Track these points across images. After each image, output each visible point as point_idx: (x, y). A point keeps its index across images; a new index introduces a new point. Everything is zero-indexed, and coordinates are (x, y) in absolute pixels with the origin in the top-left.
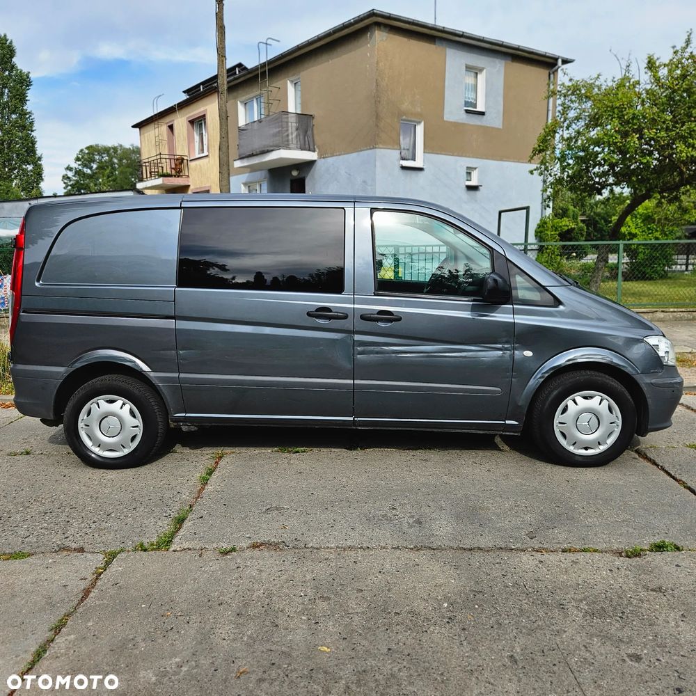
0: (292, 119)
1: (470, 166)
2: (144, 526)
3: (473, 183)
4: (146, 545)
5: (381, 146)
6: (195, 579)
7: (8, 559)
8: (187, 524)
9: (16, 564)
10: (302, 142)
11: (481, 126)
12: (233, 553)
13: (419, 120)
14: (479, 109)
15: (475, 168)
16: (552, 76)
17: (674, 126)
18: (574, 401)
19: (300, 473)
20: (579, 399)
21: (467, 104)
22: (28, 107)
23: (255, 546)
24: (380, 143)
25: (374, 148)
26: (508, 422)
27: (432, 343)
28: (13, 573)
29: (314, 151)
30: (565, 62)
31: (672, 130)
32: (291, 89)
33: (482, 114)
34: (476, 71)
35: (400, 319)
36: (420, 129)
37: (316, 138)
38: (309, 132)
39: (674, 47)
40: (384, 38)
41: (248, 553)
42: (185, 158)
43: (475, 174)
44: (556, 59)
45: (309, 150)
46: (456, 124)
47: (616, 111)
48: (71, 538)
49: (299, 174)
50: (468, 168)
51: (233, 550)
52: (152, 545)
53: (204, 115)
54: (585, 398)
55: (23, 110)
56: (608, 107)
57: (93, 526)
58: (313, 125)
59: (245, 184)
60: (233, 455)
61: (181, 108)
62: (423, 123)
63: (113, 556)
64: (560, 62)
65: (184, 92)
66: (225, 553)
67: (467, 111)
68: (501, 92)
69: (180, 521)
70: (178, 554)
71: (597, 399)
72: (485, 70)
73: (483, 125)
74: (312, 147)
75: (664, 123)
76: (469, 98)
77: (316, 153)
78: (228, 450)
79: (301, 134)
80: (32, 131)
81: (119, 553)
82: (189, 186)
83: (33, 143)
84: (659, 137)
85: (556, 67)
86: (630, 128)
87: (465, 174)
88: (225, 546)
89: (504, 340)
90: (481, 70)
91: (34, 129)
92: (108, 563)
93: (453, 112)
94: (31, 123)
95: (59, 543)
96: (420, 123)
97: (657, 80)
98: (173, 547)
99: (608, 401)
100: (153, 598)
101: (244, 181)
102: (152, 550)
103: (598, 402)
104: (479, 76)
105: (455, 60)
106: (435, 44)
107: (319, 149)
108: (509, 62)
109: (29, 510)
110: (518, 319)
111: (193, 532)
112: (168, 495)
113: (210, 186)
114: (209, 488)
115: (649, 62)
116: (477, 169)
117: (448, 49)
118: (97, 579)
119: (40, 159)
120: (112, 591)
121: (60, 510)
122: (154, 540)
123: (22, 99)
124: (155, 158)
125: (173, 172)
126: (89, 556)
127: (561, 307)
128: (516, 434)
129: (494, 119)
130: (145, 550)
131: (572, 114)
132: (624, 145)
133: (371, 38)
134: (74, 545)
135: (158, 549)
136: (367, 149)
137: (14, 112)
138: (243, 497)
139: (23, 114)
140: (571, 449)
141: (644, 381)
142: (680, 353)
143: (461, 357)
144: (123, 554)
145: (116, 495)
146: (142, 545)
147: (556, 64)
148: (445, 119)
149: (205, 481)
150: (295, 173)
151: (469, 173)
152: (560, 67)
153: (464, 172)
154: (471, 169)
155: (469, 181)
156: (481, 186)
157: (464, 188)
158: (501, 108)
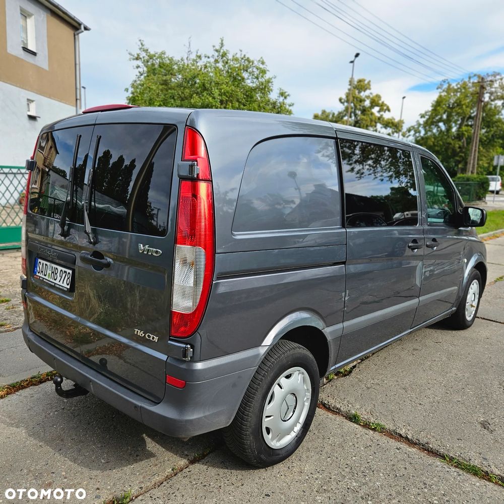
1: (30, 98)
3: (32, 113)
11: (35, 65)
14: (30, 48)
15: (33, 101)
16: (76, 36)
30: (86, 29)
33: (34, 54)
34: (25, 15)
43: (32, 105)
44: (80, 24)
46: (16, 58)
50: (28, 100)
64: (82, 27)
67: (23, 48)
68: (46, 39)
72: (33, 16)
76: (23, 39)
85: (80, 31)
87: (26, 105)
90: (30, 15)
93: (14, 46)
104: (28, 20)
108: (49, 15)
116: (34, 102)
147: (80, 29)
148: (8, 51)
151: (28, 104)
152: (82, 32)
153: (26, 102)
154: (30, 101)
155: (29, 111)
156: (39, 117)
157: (27, 117)
158: (47, 54)
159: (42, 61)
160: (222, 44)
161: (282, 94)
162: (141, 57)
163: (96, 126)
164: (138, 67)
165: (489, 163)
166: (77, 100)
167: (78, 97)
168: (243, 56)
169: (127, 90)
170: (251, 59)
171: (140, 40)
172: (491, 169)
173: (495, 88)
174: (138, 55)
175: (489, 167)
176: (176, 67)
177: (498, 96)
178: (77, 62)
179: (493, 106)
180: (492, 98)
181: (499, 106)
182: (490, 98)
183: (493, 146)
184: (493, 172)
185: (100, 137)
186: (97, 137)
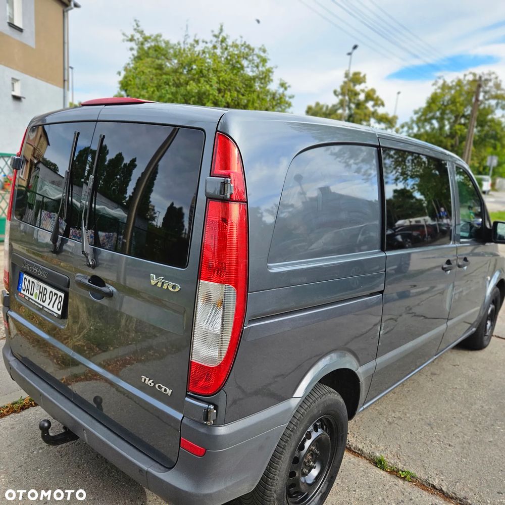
1: (14, 77)
3: (17, 93)
11: (21, 43)
14: (17, 24)
15: (17, 80)
16: (65, 13)
30: (76, 6)
33: (20, 30)
43: (17, 86)
44: (69, 1)
46: (2, 35)
50: (13, 79)
64: (72, 4)
67: (9, 24)
68: (33, 14)
85: (69, 8)
87: (11, 84)
116: (19, 82)
147: (70, 5)
151: (13, 84)
152: (72, 9)
153: (9, 82)
154: (14, 80)
155: (13, 90)
156: (24, 98)
157: (11, 98)
158: (34, 30)
159: (29, 38)
160: (221, 30)
161: (282, 85)
162: (135, 38)
163: (98, 123)
164: (132, 49)
165: (480, 163)
166: (64, 81)
167: (66, 78)
168: (243, 43)
169: (119, 73)
170: (252, 46)
171: (135, 20)
172: (481, 169)
173: (491, 87)
174: (132, 36)
175: (479, 167)
176: (171, 51)
177: (492, 95)
178: (66, 41)
179: (487, 106)
180: (487, 97)
181: (493, 106)
182: (484, 97)
183: (485, 146)
184: (483, 173)
185: (104, 136)
186: (101, 137)
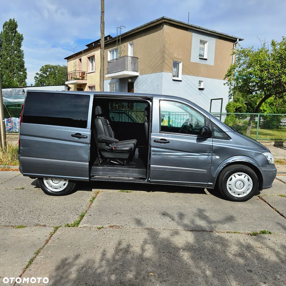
0: (130, 59)
1: (200, 80)
2: (68, 218)
3: (201, 87)
4: (70, 225)
5: (164, 71)
6: (88, 238)
7: (17, 228)
8: (85, 218)
9: (20, 230)
10: (133, 68)
11: (205, 64)
12: (103, 229)
13: (180, 61)
14: (205, 58)
15: (202, 81)
16: (235, 45)
17: (281, 69)
18: (235, 176)
19: (129, 200)
20: (236, 175)
21: (200, 55)
22: (22, 48)
23: (111, 227)
24: (165, 70)
25: (162, 72)
26: (209, 183)
27: (181, 152)
28: (19, 233)
29: (138, 72)
30: (240, 40)
31: (280, 70)
32: (129, 46)
33: (206, 59)
34: (203, 42)
35: (169, 142)
36: (181, 65)
37: (139, 67)
38: (136, 64)
39: (283, 37)
40: (168, 28)
41: (108, 229)
42: (86, 72)
43: (202, 83)
44: (236, 39)
45: (136, 72)
46: (195, 63)
47: (258, 62)
48: (41, 221)
49: (131, 81)
50: (199, 81)
51: (103, 227)
52: (72, 225)
53: (94, 56)
54: (239, 175)
55: (19, 49)
56: (255, 60)
57: (49, 217)
58: (138, 62)
59: (109, 84)
60: (102, 192)
61: (85, 52)
62: (182, 62)
63: (57, 228)
64: (238, 40)
65: (86, 46)
66: (100, 228)
67: (200, 58)
68: (214, 51)
69: (82, 216)
70: (81, 228)
71: (243, 176)
72: (208, 42)
73: (206, 64)
74: (137, 70)
75: (277, 67)
76: (201, 53)
77: (139, 73)
78: (101, 190)
79: (133, 65)
80: (23, 58)
81: (59, 227)
82: (87, 84)
83: (23, 63)
84: (275, 73)
85: (236, 42)
86: (264, 68)
87: (198, 83)
88: (99, 226)
89: (209, 152)
90: (206, 42)
91: (24, 57)
92: (55, 231)
93: (195, 58)
94: (23, 55)
95: (36, 223)
96: (181, 62)
97: (275, 50)
98: (80, 226)
99: (247, 177)
100: (72, 244)
101: (109, 83)
102: (72, 227)
103: (244, 177)
104: (205, 44)
105: (196, 38)
106: (188, 31)
107: (140, 71)
108: (217, 39)
109: (24, 210)
110: (214, 144)
111: (87, 220)
112: (77, 207)
113: (95, 84)
114: (93, 205)
115: (272, 43)
117: (193, 33)
118: (51, 236)
119: (26, 70)
120: (57, 241)
121: (36, 211)
122: (73, 223)
123: (19, 45)
124: (73, 72)
125: (81, 78)
126: (48, 228)
127: (231, 140)
128: (212, 188)
129: (211, 62)
130: (69, 227)
131: (242, 62)
132: (261, 75)
133: (162, 28)
134: (42, 224)
135: (74, 226)
136: (159, 72)
137: (16, 50)
138: (106, 208)
139: (20, 51)
140: (233, 194)
141: (262, 169)
142: (280, 159)
143: (192, 157)
144: (61, 228)
145: (58, 206)
146: (68, 224)
147: (236, 41)
148: (191, 61)
149: (92, 202)
150: (130, 80)
151: (200, 83)
156: (205, 88)
157: (198, 89)
158: (214, 58)
